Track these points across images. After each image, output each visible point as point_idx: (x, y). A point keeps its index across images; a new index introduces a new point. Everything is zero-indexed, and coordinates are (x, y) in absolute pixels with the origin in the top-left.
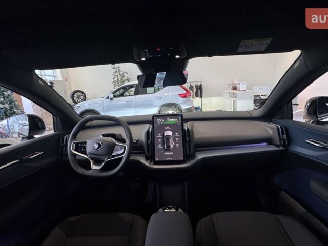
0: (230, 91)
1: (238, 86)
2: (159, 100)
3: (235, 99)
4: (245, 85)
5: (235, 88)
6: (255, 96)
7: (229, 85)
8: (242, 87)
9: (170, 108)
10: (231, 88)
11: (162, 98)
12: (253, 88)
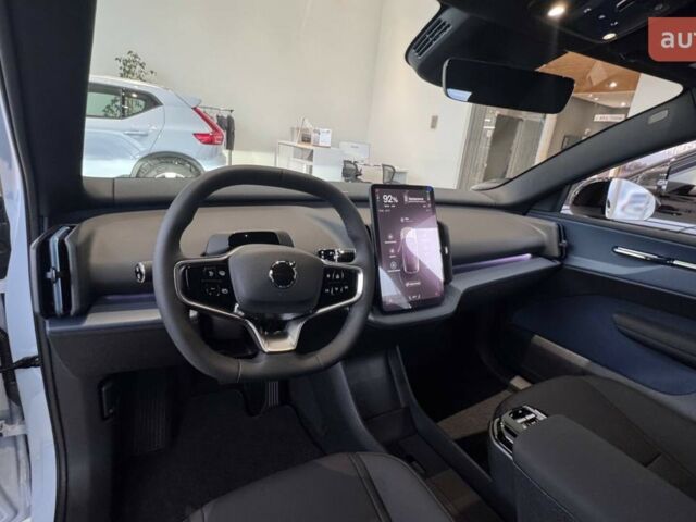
0: (296, 144)
1: (313, 136)
2: (139, 140)
3: (310, 163)
4: (329, 136)
5: (306, 139)
6: (345, 162)
7: (292, 129)
8: (325, 138)
9: (170, 167)
10: (298, 137)
11: (146, 135)
12: (343, 144)
